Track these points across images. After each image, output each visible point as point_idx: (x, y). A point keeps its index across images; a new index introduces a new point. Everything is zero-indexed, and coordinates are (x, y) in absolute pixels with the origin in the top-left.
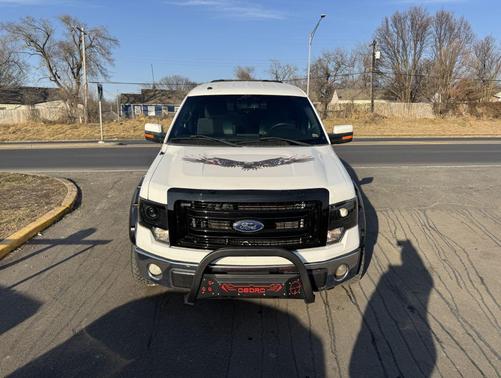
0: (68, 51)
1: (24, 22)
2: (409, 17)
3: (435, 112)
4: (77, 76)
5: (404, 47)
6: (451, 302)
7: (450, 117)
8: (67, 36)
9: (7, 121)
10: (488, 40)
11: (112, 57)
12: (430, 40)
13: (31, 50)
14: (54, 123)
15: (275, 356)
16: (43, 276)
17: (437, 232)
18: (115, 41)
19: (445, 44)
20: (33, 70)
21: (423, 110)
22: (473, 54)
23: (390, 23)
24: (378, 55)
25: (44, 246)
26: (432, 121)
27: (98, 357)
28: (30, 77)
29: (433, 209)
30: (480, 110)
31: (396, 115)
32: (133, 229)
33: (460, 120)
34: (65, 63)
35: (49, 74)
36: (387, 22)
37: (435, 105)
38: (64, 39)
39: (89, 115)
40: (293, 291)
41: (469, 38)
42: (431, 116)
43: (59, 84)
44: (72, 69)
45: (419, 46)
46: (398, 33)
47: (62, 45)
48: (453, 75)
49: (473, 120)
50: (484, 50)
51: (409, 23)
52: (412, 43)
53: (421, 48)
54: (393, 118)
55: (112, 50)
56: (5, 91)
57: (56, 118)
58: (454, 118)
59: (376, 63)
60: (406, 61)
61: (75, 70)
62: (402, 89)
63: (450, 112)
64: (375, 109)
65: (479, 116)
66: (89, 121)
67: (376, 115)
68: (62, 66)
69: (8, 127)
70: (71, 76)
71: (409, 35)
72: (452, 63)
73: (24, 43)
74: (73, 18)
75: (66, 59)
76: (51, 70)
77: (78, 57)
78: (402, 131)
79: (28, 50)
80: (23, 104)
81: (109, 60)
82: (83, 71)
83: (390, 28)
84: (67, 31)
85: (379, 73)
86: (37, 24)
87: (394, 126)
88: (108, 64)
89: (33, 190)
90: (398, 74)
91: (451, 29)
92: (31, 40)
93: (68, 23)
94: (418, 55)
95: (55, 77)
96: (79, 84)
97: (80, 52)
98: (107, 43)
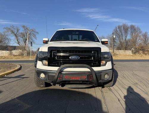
0: (23, 35)
1: (11, 27)
2: (123, 26)
3: (133, 53)
4: (25, 42)
5: (122, 34)
6: (145, 91)
7: (137, 54)
8: (23, 31)
9: (2, 55)
10: (146, 33)
11: (36, 37)
12: (129, 32)
13: (12, 35)
14: (17, 56)
15: (84, 104)
16: (4, 85)
17: (137, 75)
18: (38, 33)
19: (134, 34)
20: (12, 41)
21: (129, 52)
22: (142, 36)
23: (117, 28)
24: (114, 37)
25: (7, 78)
26: (132, 56)
27: (19, 105)
28: (11, 43)
29: (135, 71)
30: (146, 53)
31: (121, 54)
32: (36, 63)
33: (140, 55)
34: (22, 39)
35: (17, 42)
36: (116, 28)
37: (132, 51)
38: (22, 32)
39: (28, 54)
40: (90, 79)
41: (140, 32)
42: (132, 54)
43: (19, 45)
44: (24, 40)
45: (126, 34)
46: (120, 31)
47: (21, 33)
48: (137, 42)
49: (144, 55)
50: (145, 36)
51: (123, 28)
52: (124, 33)
53: (127, 35)
54: (120, 55)
55: (36, 35)
56: (3, 47)
57: (17, 54)
58: (138, 55)
59: (114, 39)
60: (123, 38)
61: (25, 41)
62: (122, 46)
63: (137, 53)
64: (114, 52)
65: (146, 54)
66: (28, 55)
67: (115, 54)
68: (21, 40)
69: (2, 57)
70: (23, 42)
71: (123, 31)
72: (136, 39)
73: (10, 33)
74: (26, 26)
75: (22, 37)
76: (18, 41)
77: (26, 37)
78: (123, 58)
79: (11, 35)
80: (8, 50)
81: (35, 38)
82: (27, 41)
83: (117, 29)
84: (24, 30)
85: (115, 41)
86: (15, 28)
87: (121, 57)
88: (35, 39)
89: (6, 66)
90: (121, 42)
91: (135, 30)
92: (13, 32)
93: (24, 27)
94: (126, 37)
95: (19, 43)
96: (25, 44)
97: (27, 35)
98: (35, 33)
